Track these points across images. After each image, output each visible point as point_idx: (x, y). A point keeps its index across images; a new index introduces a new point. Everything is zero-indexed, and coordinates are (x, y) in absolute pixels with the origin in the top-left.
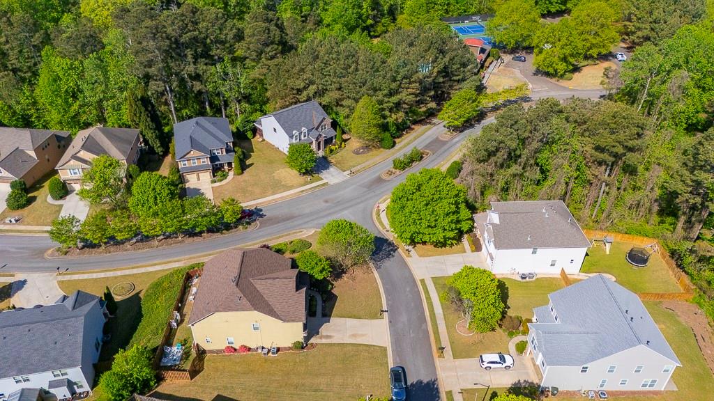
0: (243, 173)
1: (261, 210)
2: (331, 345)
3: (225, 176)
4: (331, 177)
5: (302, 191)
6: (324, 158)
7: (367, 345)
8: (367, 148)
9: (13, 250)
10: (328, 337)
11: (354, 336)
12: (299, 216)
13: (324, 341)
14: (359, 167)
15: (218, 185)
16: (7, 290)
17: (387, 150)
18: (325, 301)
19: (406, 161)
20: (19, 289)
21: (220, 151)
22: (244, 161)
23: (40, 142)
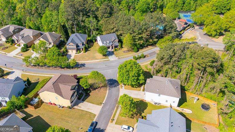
0: (86, 52)
1: (85, 64)
2: (79, 110)
3: (80, 52)
4: (112, 58)
5: (100, 61)
6: (113, 52)
7: (90, 113)
8: (129, 51)
10: (80, 107)
11: (89, 109)
13: (78, 108)
14: (122, 57)
15: (77, 54)
16: (9, 73)
17: (135, 53)
18: (85, 96)
19: (138, 57)
20: (12, 74)
21: (80, 44)
22: (88, 49)
23: (35, 34)
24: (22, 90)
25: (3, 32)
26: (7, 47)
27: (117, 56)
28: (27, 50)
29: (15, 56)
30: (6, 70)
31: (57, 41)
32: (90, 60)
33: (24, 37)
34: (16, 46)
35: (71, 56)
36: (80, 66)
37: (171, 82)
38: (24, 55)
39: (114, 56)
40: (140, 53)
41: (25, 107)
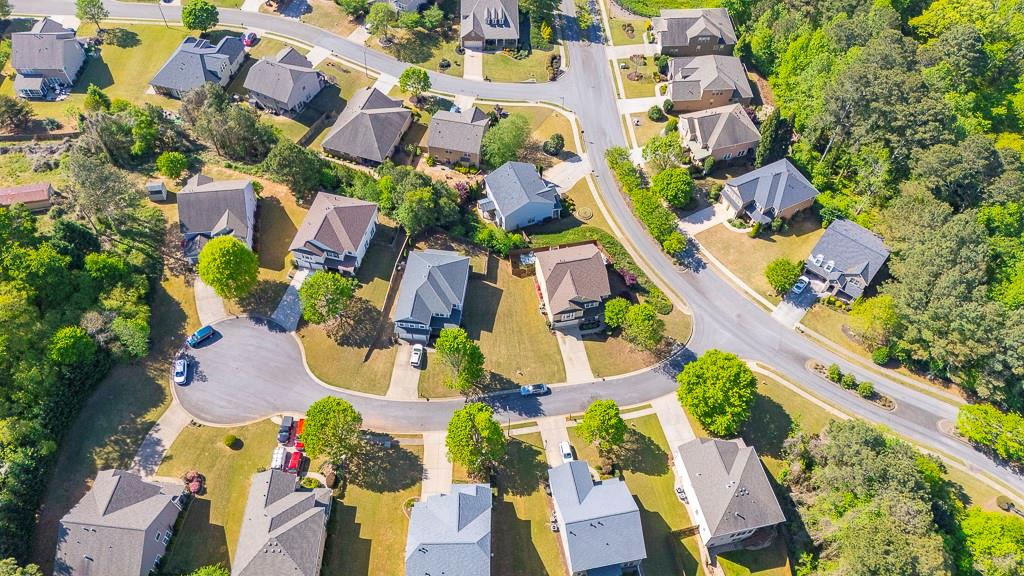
1: (705, 268)
3: (741, 226)
4: (787, 314)
5: (747, 293)
6: (817, 300)
7: (564, 369)
8: (863, 338)
11: (571, 360)
12: (707, 299)
15: (728, 225)
16: (570, 156)
17: (871, 361)
18: (595, 333)
19: (844, 379)
20: (573, 162)
21: (760, 208)
22: (773, 233)
23: (714, 89)
24: (541, 219)
25: (670, 26)
26: (640, 77)
27: (806, 322)
28: (661, 119)
29: (628, 117)
30: (574, 144)
31: (733, 150)
32: (733, 267)
33: (687, 79)
34: (658, 87)
35: (709, 219)
36: (689, 263)
37: (741, 493)
38: (640, 129)
39: (800, 312)
40: (887, 376)
41: (506, 258)
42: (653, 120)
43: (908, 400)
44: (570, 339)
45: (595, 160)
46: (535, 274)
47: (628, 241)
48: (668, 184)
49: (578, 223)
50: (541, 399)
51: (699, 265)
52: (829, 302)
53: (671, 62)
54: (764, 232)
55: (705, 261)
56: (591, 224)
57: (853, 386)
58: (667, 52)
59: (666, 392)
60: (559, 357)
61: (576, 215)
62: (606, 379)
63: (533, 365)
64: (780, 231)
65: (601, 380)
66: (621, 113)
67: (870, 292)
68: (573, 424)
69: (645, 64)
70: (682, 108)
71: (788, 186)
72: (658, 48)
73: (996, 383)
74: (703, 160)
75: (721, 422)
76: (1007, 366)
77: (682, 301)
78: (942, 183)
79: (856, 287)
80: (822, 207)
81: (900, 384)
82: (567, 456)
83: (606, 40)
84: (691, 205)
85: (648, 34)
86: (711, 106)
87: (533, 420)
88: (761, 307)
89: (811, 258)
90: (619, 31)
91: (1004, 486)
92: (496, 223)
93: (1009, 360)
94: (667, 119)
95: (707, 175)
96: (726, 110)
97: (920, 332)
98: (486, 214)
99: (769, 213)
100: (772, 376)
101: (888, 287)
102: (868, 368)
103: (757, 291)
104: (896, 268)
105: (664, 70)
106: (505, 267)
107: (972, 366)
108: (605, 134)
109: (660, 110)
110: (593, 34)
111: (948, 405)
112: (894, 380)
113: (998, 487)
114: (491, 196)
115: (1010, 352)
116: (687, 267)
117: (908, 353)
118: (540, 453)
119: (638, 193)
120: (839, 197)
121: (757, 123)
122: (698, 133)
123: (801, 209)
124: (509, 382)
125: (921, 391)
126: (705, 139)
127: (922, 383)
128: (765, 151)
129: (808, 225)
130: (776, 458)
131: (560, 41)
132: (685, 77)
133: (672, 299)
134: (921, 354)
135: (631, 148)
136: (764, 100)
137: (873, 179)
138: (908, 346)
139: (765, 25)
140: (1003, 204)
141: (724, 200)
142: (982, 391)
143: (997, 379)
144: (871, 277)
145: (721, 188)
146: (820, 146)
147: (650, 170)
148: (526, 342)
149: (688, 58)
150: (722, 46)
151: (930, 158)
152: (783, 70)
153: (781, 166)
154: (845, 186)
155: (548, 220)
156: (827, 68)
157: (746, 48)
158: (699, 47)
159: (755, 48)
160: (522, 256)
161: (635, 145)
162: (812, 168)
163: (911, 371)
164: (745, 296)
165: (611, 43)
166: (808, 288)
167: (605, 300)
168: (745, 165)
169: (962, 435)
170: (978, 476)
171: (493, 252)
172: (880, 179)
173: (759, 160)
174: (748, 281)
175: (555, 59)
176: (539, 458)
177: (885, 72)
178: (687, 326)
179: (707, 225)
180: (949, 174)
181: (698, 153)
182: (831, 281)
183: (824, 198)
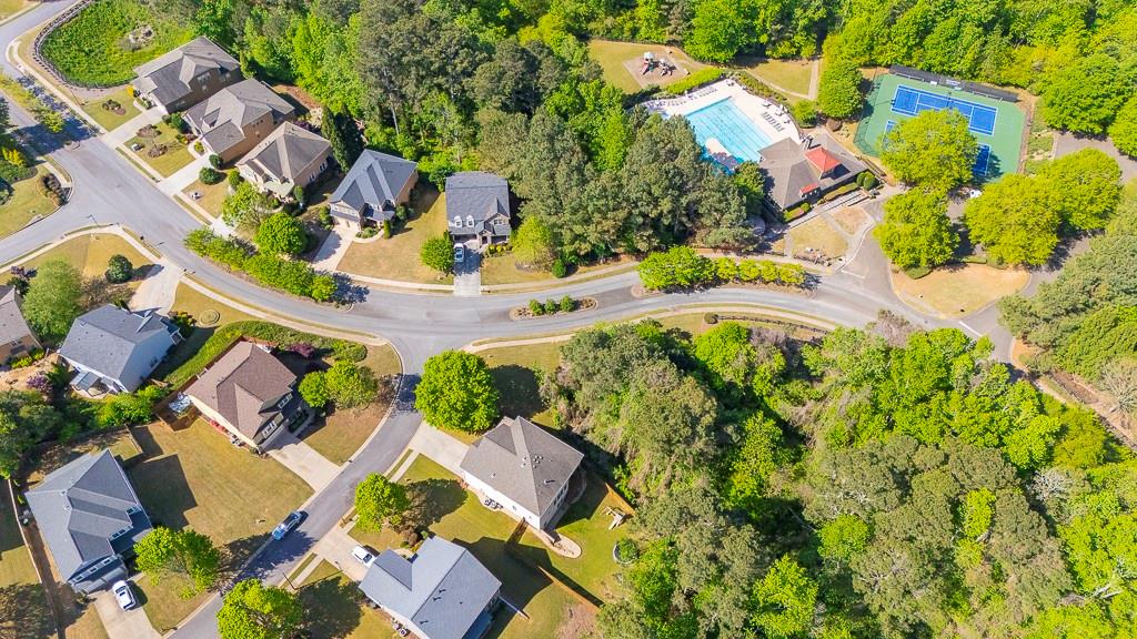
0: (391, 237)
2: (280, 465)
3: (372, 233)
5: (420, 290)
7: (304, 482)
8: (537, 264)
9: (177, 229)
10: (284, 457)
11: (303, 467)
12: (390, 318)
13: (279, 458)
14: (501, 287)
15: (360, 240)
16: (147, 271)
17: (555, 278)
18: (311, 424)
19: (546, 308)
20: (154, 275)
21: (377, 207)
22: (404, 222)
23: (251, 120)
24: (164, 353)
25: (156, 80)
26: (164, 149)
27: (486, 281)
28: (219, 178)
29: (181, 195)
30: (142, 255)
31: (313, 169)
32: (392, 275)
33: (217, 125)
34: (191, 148)
35: (339, 246)
36: (350, 297)
37: (537, 463)
38: (204, 200)
39: (475, 276)
40: (574, 282)
41: (154, 419)
42: (211, 184)
43: (600, 291)
44: (289, 449)
45: (179, 259)
46: (200, 414)
47: (276, 315)
48: (274, 237)
49: (210, 332)
50: (301, 529)
51: (361, 293)
52: (493, 252)
53: (186, 116)
54: (396, 227)
55: (363, 286)
56: (223, 323)
57: (557, 308)
58: (172, 108)
59: (415, 428)
60: (289, 476)
61: (200, 324)
62: (352, 458)
63: (268, 503)
64: (409, 217)
65: (348, 463)
66: (171, 195)
67: (515, 223)
68: (351, 525)
69: (160, 133)
70: (232, 157)
71: (387, 173)
72: (162, 109)
73: (646, 234)
74: (291, 194)
75: (480, 416)
76: (645, 216)
77: (370, 336)
78: (503, 98)
79: (503, 225)
80: (428, 174)
81: (588, 282)
82: (367, 558)
83: (96, 130)
84: (312, 243)
85: (138, 100)
86: (260, 138)
87: (308, 555)
88: (441, 294)
89: (451, 224)
90: (104, 114)
91: (702, 306)
92: (112, 392)
93: (643, 209)
94: (225, 175)
95: (305, 207)
96: (279, 134)
97: (571, 230)
98: (92, 391)
99: (387, 207)
100: (491, 345)
101: (525, 209)
102: (556, 286)
103: (428, 282)
104: (521, 190)
105: (185, 128)
106: (159, 430)
107: (623, 231)
108: (170, 227)
109: (210, 170)
110: (74, 131)
111: (628, 274)
112: (581, 281)
113: (699, 310)
114: (84, 369)
115: (639, 204)
116: (351, 302)
117: (575, 253)
118: (339, 578)
119: (250, 263)
120: (435, 157)
121: (317, 131)
122: (267, 171)
123: (412, 186)
124: (255, 539)
125: (604, 276)
126: (278, 172)
127: (601, 269)
128: (343, 153)
129: (428, 197)
130: (543, 411)
131: (39, 158)
132: (213, 124)
133: (360, 340)
134: (585, 248)
135: (209, 223)
136: (307, 106)
137: (451, 126)
138: (571, 248)
139: (255, 33)
140: (557, 89)
141: (339, 220)
142: (642, 246)
143: (645, 230)
144: (507, 210)
145: (328, 211)
146: (387, 120)
147: (246, 234)
148: (244, 485)
149: (202, 104)
150: (228, 75)
151: (479, 82)
152: (304, 68)
153: (367, 158)
154: (433, 145)
155: (172, 351)
156: (342, 47)
157: (253, 65)
158: (204, 88)
159: (262, 61)
160: (172, 405)
161: (211, 218)
162: (395, 145)
163: (587, 265)
164: (421, 294)
165: (102, 130)
166: (467, 252)
167: (295, 387)
168: (333, 176)
169: (652, 290)
170: (683, 312)
171: (134, 423)
172: (456, 122)
173: (343, 164)
174: (414, 279)
175: (48, 181)
176: (342, 583)
177: (394, 26)
178: (391, 354)
179: (340, 252)
180: (504, 88)
181: (282, 190)
182: (481, 233)
183: (423, 165)
